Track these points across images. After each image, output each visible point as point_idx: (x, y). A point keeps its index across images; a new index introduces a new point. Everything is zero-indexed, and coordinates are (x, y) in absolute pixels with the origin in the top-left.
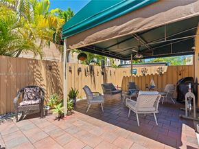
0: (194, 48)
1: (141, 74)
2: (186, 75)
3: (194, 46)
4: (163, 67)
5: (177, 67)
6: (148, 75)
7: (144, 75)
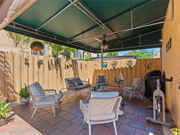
0: (161, 40)
1: (112, 67)
2: (153, 69)
3: (161, 38)
4: (132, 60)
5: (145, 60)
6: (118, 68)
7: (114, 68)
